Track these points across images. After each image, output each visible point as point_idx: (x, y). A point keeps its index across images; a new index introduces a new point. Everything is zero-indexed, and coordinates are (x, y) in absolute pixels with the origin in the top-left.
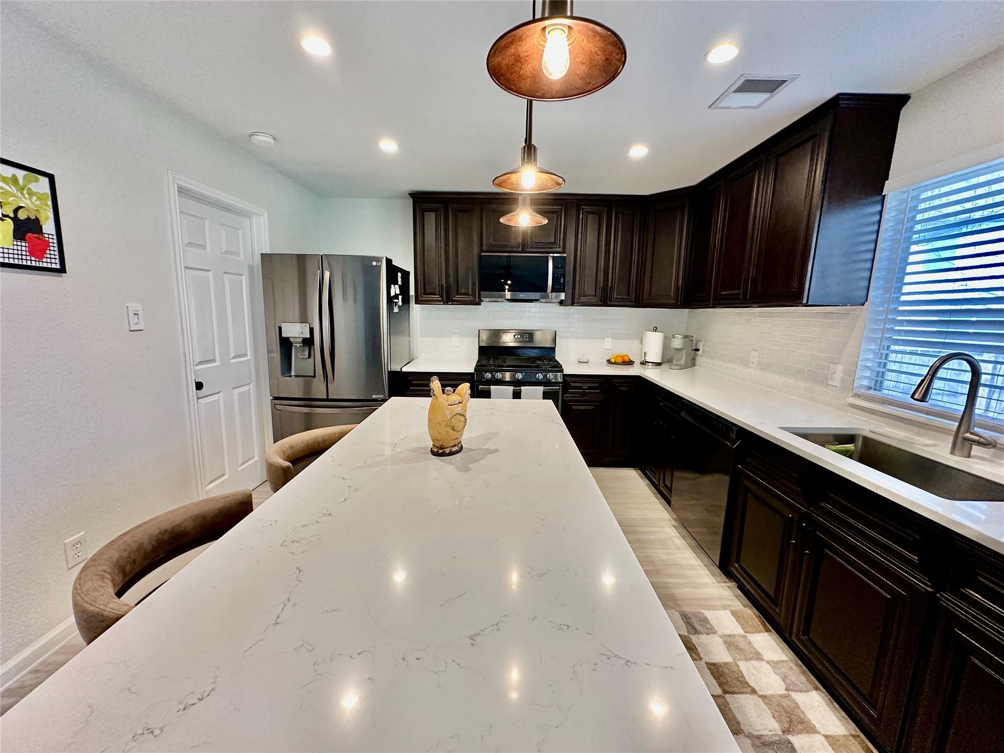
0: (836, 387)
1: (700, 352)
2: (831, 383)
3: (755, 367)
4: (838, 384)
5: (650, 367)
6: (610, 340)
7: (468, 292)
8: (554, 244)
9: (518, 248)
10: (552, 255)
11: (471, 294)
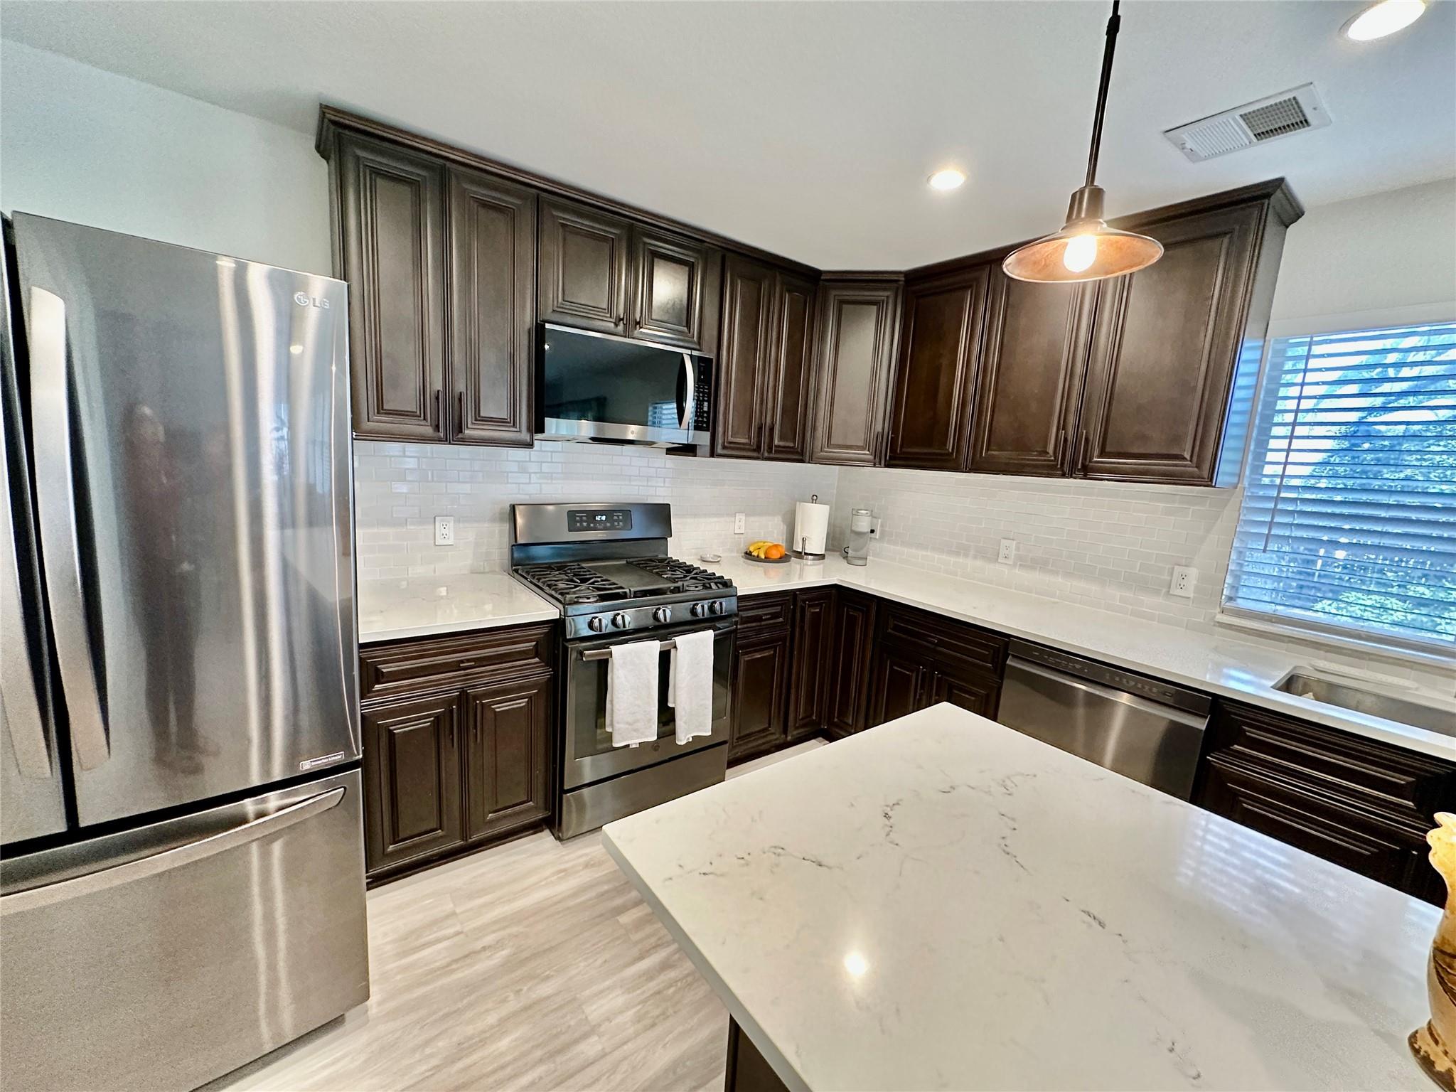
0: (1188, 598)
1: (876, 535)
2: (1178, 592)
3: (1011, 563)
4: (1192, 595)
6: (743, 517)
7: (504, 414)
8: (685, 329)
9: (616, 325)
10: (689, 352)
11: (511, 421)
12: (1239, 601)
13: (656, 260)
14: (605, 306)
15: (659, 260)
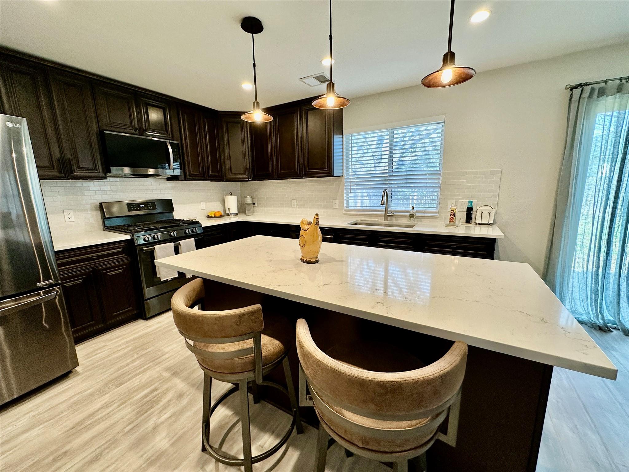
1: (256, 205)
2: (335, 207)
3: (296, 207)
4: (338, 208)
5: (233, 217)
6: (204, 203)
7: (91, 166)
8: (165, 132)
9: (136, 131)
10: (168, 141)
11: (95, 168)
12: (350, 207)
13: (148, 107)
14: (129, 123)
15: (150, 107)
